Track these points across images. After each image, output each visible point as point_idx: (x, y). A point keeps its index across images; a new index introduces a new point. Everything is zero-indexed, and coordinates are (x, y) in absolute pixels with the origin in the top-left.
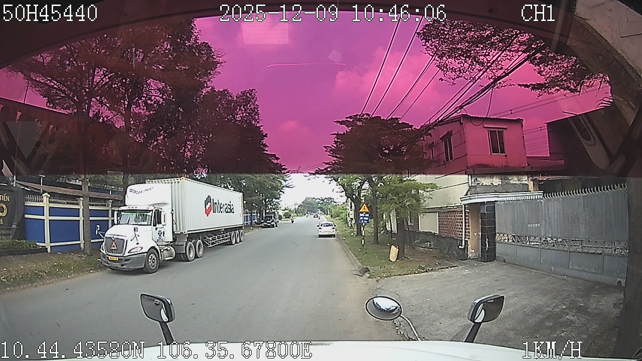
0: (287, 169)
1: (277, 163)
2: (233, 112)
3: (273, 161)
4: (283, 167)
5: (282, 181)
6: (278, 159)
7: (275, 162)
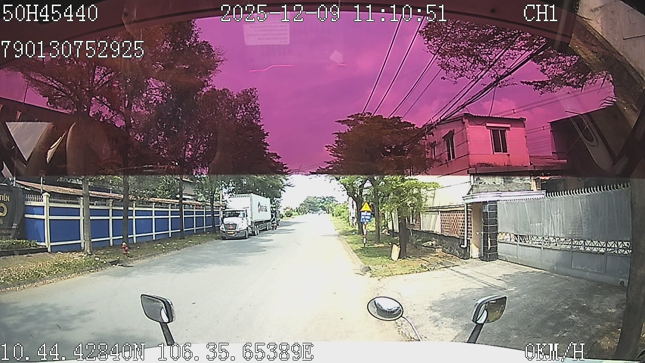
0: (288, 168)
1: (278, 162)
2: (233, 111)
3: (274, 159)
4: (285, 166)
5: (283, 180)
6: (279, 157)
7: (276, 161)
